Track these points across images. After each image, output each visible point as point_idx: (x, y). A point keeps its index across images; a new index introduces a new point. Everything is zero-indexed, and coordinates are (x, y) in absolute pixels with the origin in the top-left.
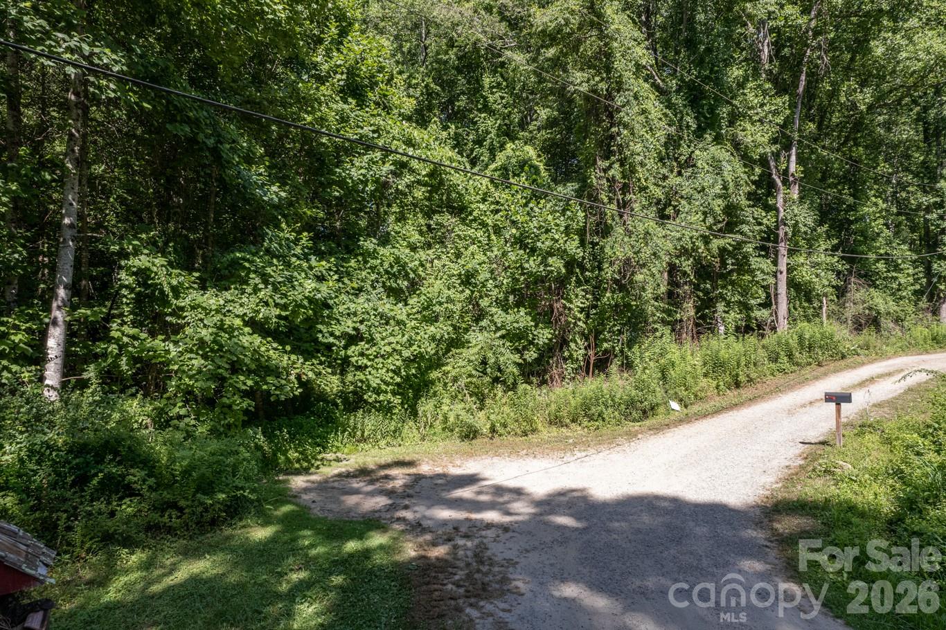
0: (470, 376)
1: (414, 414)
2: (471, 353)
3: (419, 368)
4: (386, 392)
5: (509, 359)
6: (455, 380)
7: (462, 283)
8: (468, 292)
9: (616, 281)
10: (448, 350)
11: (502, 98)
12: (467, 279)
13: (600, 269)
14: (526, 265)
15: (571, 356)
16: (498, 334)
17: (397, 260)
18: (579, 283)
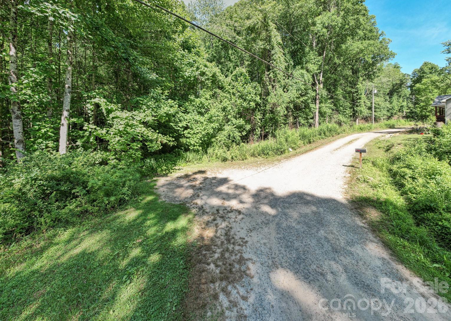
0: (225, 140)
1: (206, 152)
2: (225, 133)
3: (208, 137)
4: (197, 146)
5: (237, 134)
6: (220, 141)
7: (222, 110)
8: (224, 113)
9: (270, 111)
10: (218, 132)
11: (235, 57)
12: (224, 109)
13: (266, 107)
14: (243, 105)
15: (256, 133)
16: (234, 127)
17: (201, 103)
18: (259, 111)
